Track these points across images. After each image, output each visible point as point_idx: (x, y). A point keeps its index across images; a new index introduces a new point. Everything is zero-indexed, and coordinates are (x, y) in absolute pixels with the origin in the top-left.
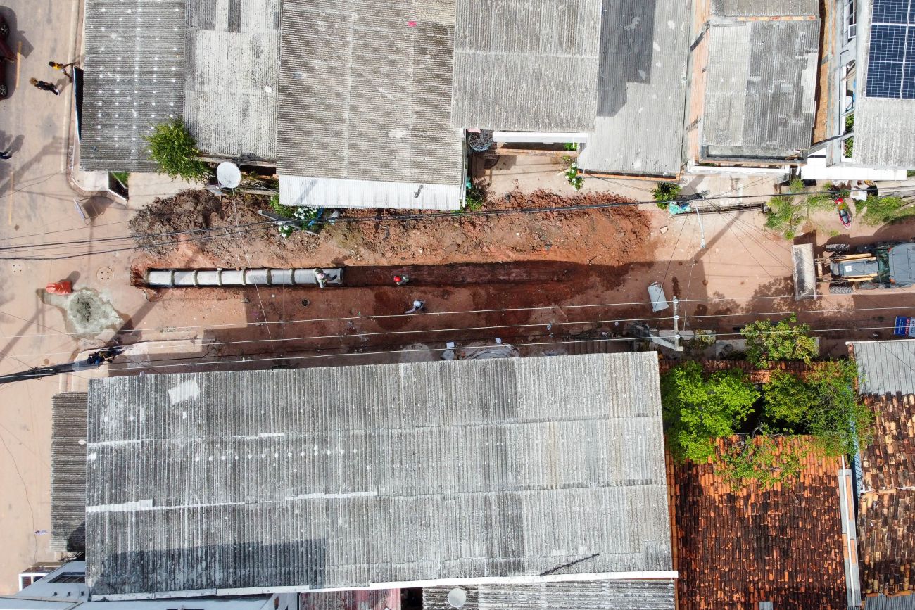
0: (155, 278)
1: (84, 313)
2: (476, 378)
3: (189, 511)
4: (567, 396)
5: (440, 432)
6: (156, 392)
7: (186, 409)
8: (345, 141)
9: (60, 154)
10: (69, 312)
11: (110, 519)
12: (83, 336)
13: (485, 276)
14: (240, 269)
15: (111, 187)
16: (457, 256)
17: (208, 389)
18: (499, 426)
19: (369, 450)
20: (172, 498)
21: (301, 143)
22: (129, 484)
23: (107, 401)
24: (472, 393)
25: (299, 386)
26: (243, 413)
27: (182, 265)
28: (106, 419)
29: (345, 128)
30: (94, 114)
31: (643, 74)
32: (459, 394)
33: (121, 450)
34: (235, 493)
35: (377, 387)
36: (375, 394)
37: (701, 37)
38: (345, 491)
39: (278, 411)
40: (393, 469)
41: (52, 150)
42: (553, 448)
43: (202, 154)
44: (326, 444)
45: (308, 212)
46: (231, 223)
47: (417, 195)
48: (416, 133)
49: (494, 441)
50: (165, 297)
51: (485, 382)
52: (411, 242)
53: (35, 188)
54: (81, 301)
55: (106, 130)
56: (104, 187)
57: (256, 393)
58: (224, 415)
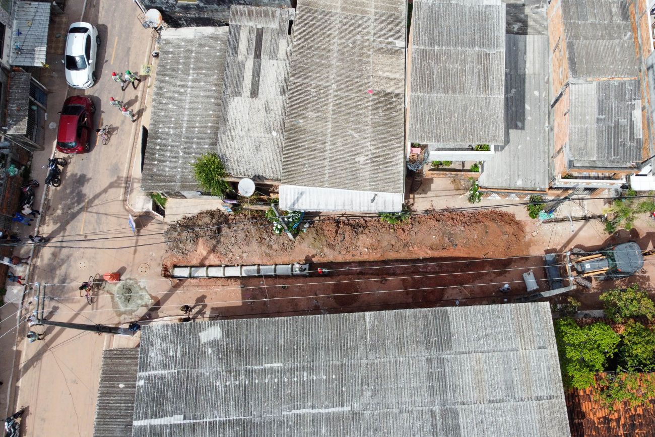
0: (178, 272)
1: (127, 295)
2: (421, 322)
3: (210, 423)
4: (487, 335)
5: (396, 362)
6: (190, 334)
7: (212, 347)
8: (327, 163)
9: (121, 187)
10: (116, 295)
11: (151, 431)
12: (125, 313)
13: (409, 269)
14: (238, 265)
15: (153, 209)
16: (391, 254)
17: (228, 332)
18: (439, 356)
19: (344, 376)
20: (198, 413)
22: (166, 403)
23: (154, 342)
24: (419, 333)
25: (293, 329)
26: (253, 349)
27: (198, 263)
28: (153, 355)
29: (326, 154)
30: (153, 154)
31: (520, 124)
32: (409, 334)
33: (162, 377)
34: (245, 410)
35: (350, 329)
36: (349, 334)
37: (561, 95)
38: (327, 407)
39: (278, 348)
40: (362, 390)
41: (116, 185)
42: (479, 372)
43: (227, 175)
44: (313, 371)
46: (235, 231)
47: (373, 201)
48: (373, 159)
49: (435, 368)
50: (185, 284)
51: (427, 325)
52: (360, 243)
53: (102, 210)
54: (125, 287)
55: (161, 164)
56: (148, 209)
57: (263, 334)
58: (239, 351)
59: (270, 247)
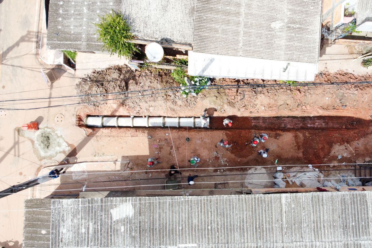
0: (91, 121)
1: (46, 143)
2: (338, 206)
5: (312, 246)
6: (102, 211)
7: (124, 225)
8: (241, 29)
9: (32, 41)
10: (36, 142)
12: (45, 158)
13: (298, 124)
14: (145, 117)
15: (65, 63)
16: (285, 112)
17: (140, 210)
18: (356, 242)
21: (211, 29)
23: (65, 218)
24: (336, 217)
25: (208, 209)
26: (166, 228)
27: (109, 114)
28: (64, 231)
29: (241, 19)
30: (57, 10)
32: (326, 217)
35: (265, 211)
36: (264, 216)
39: (192, 228)
41: (27, 39)
43: (133, 37)
45: (201, 80)
46: (142, 87)
47: (285, 70)
48: (289, 25)
50: (97, 134)
51: (345, 209)
52: (257, 102)
53: (16, 62)
54: (44, 135)
55: (65, 21)
56: (60, 62)
57: (176, 213)
58: (152, 230)
59: (174, 102)
